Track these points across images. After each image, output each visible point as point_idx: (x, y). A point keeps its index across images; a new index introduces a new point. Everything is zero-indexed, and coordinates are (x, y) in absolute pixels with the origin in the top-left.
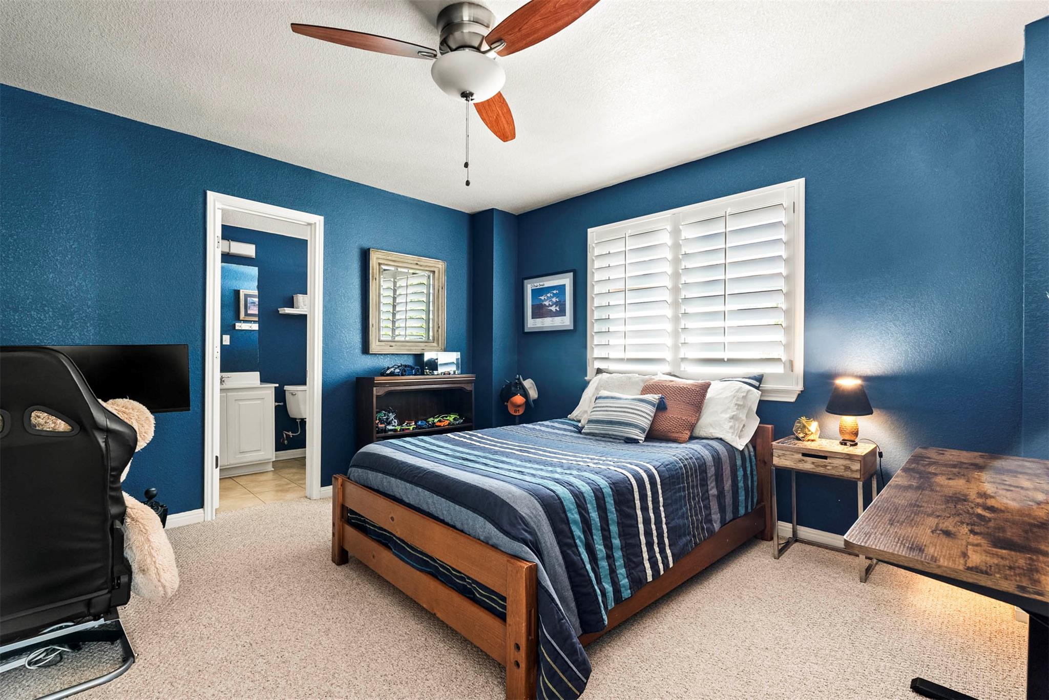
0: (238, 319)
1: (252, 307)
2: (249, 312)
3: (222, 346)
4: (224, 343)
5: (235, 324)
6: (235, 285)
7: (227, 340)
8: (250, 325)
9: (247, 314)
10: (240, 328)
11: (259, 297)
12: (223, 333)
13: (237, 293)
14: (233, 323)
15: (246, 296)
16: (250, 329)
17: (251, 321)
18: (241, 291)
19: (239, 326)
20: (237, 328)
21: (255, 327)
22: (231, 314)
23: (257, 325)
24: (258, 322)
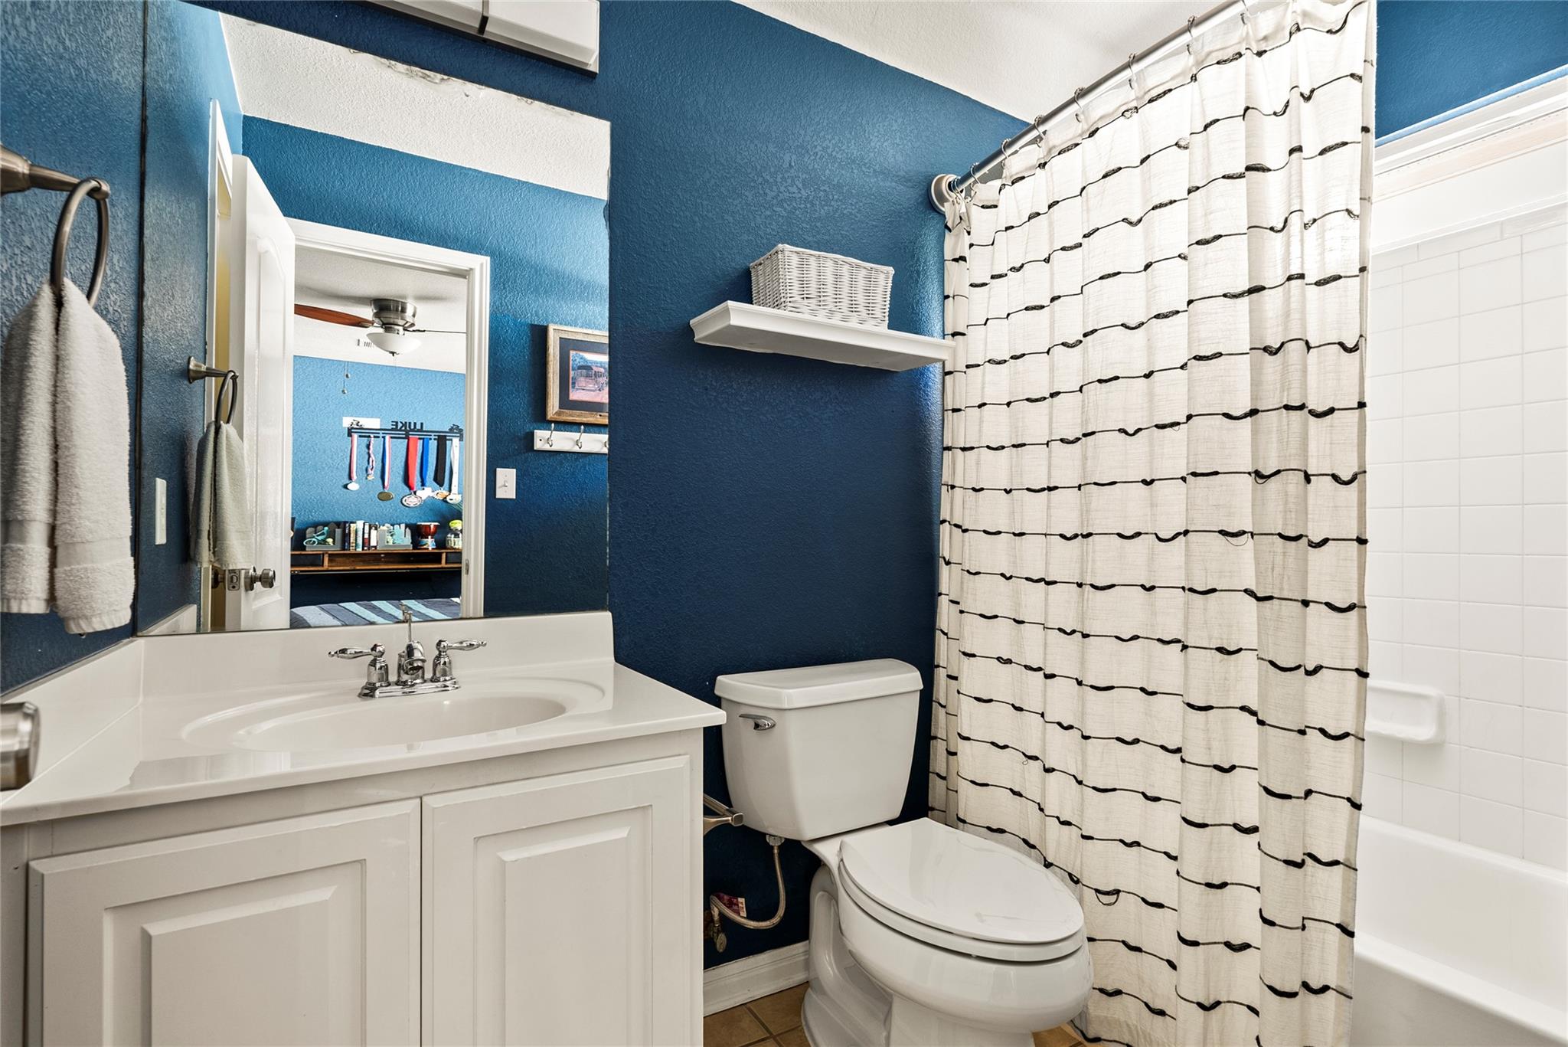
0: (542, 419)
1: (582, 382)
2: (575, 395)
3: (494, 504)
4: (500, 494)
5: (532, 434)
6: (533, 309)
7: (507, 483)
8: (575, 435)
9: (565, 403)
10: (547, 447)
11: (613, 349)
12: (494, 462)
13: (540, 334)
14: (528, 428)
15: (566, 345)
16: (576, 449)
17: (580, 424)
18: (551, 328)
19: (547, 440)
20: (538, 445)
21: (596, 443)
22: (520, 403)
23: (605, 437)
24: (610, 428)
